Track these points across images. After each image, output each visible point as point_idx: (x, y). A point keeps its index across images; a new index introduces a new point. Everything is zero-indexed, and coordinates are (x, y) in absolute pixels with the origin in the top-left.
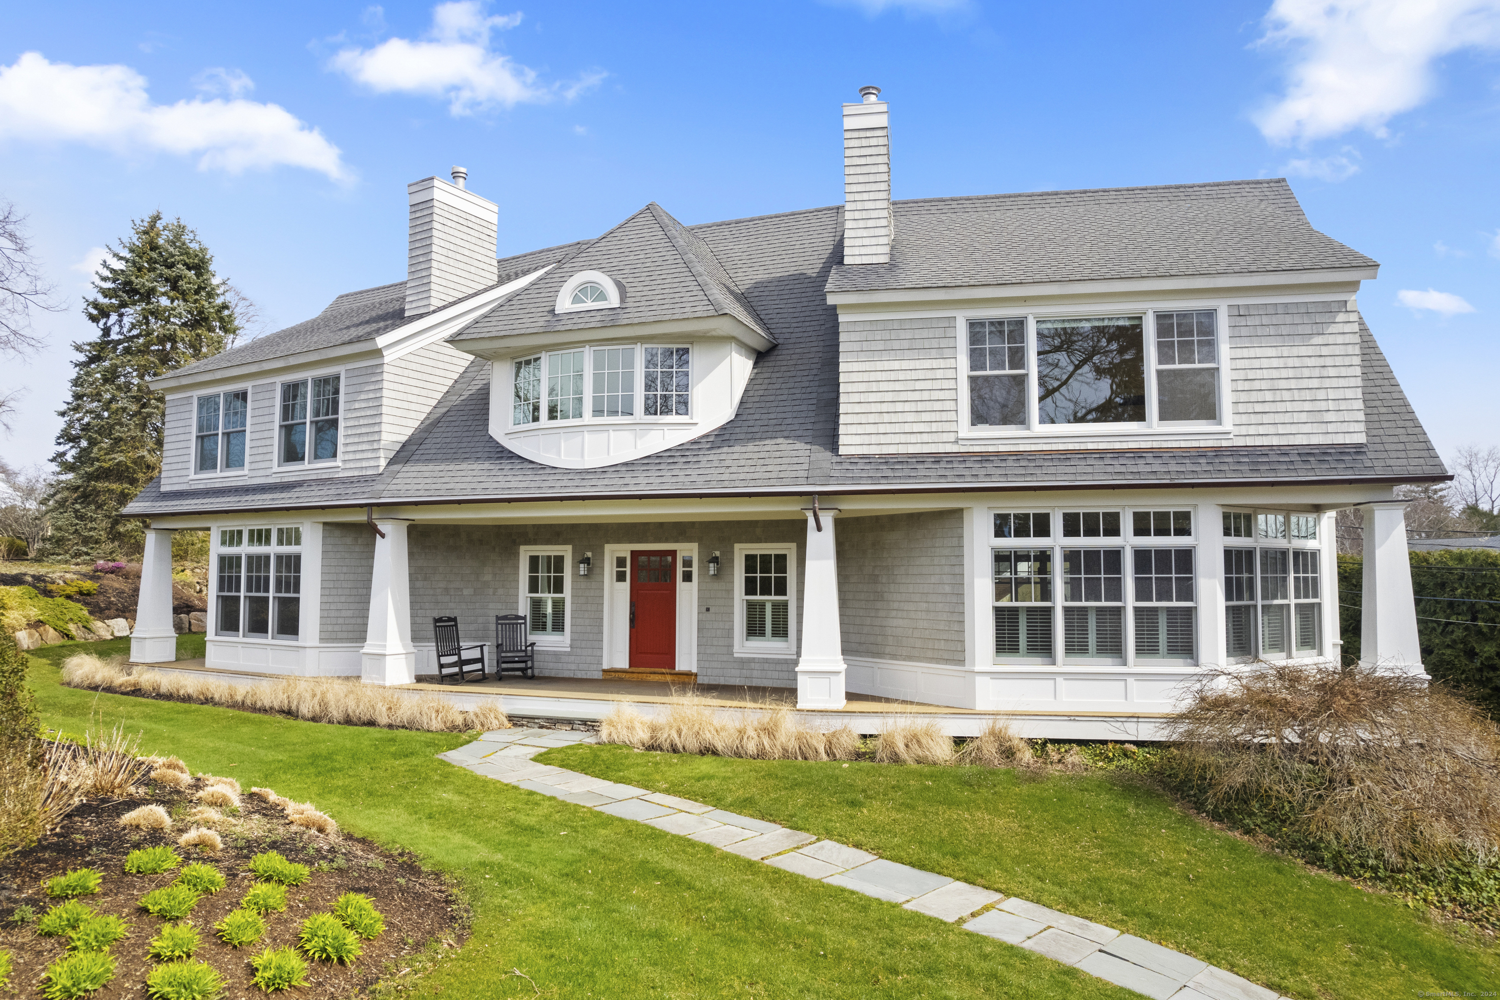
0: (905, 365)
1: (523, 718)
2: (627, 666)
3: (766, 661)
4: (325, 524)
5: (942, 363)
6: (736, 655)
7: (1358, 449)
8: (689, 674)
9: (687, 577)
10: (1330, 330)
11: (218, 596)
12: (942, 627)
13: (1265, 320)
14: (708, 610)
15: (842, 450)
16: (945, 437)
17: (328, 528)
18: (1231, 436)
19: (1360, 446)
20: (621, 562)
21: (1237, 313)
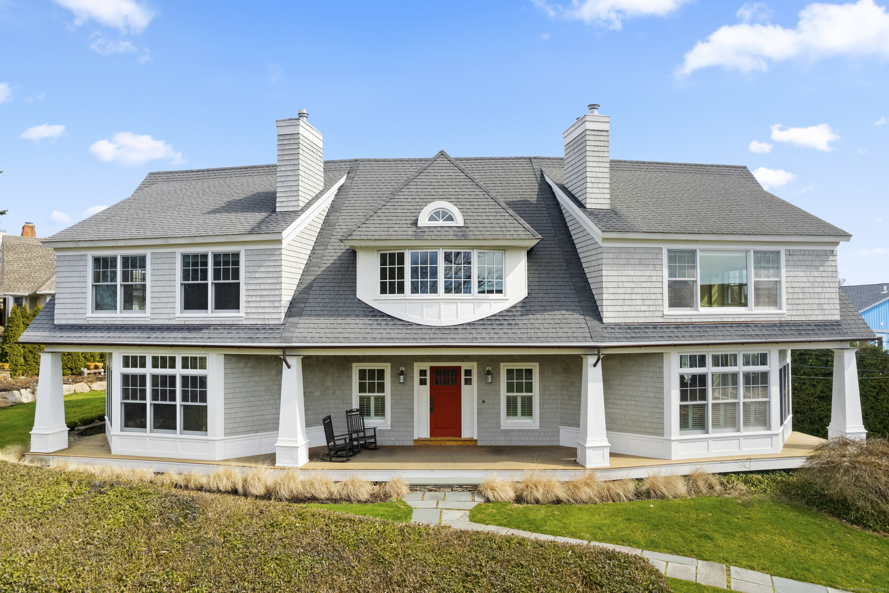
0: (637, 273)
1: (417, 486)
2: (429, 437)
3: (520, 431)
4: (225, 355)
5: (654, 273)
6: (502, 428)
7: (837, 324)
8: (472, 440)
9: (468, 382)
10: (827, 264)
11: (121, 403)
12: (647, 415)
13: (800, 258)
14: (484, 402)
15: (605, 320)
16: (657, 314)
17: (227, 357)
18: (785, 316)
19: (837, 321)
20: (423, 373)
21: (789, 253)
